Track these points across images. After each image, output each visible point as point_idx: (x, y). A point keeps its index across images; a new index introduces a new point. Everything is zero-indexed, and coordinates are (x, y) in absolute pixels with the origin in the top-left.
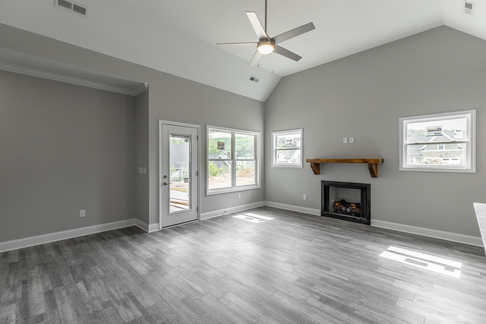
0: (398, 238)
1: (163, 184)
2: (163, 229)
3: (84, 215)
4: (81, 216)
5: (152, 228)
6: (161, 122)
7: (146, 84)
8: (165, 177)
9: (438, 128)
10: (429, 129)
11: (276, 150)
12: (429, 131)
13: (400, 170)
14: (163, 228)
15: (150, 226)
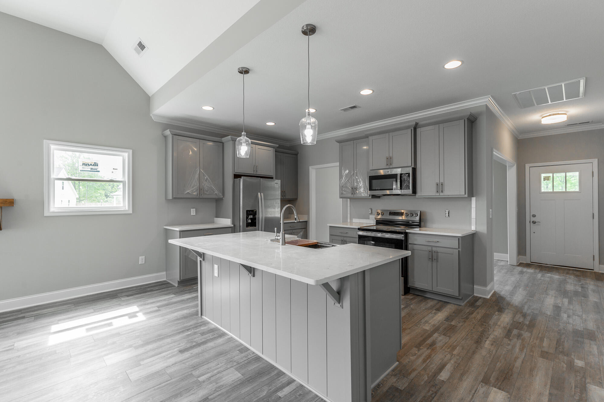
0: (52, 312)
9: (95, 163)
10: (84, 163)
12: (84, 165)
13: (45, 215)
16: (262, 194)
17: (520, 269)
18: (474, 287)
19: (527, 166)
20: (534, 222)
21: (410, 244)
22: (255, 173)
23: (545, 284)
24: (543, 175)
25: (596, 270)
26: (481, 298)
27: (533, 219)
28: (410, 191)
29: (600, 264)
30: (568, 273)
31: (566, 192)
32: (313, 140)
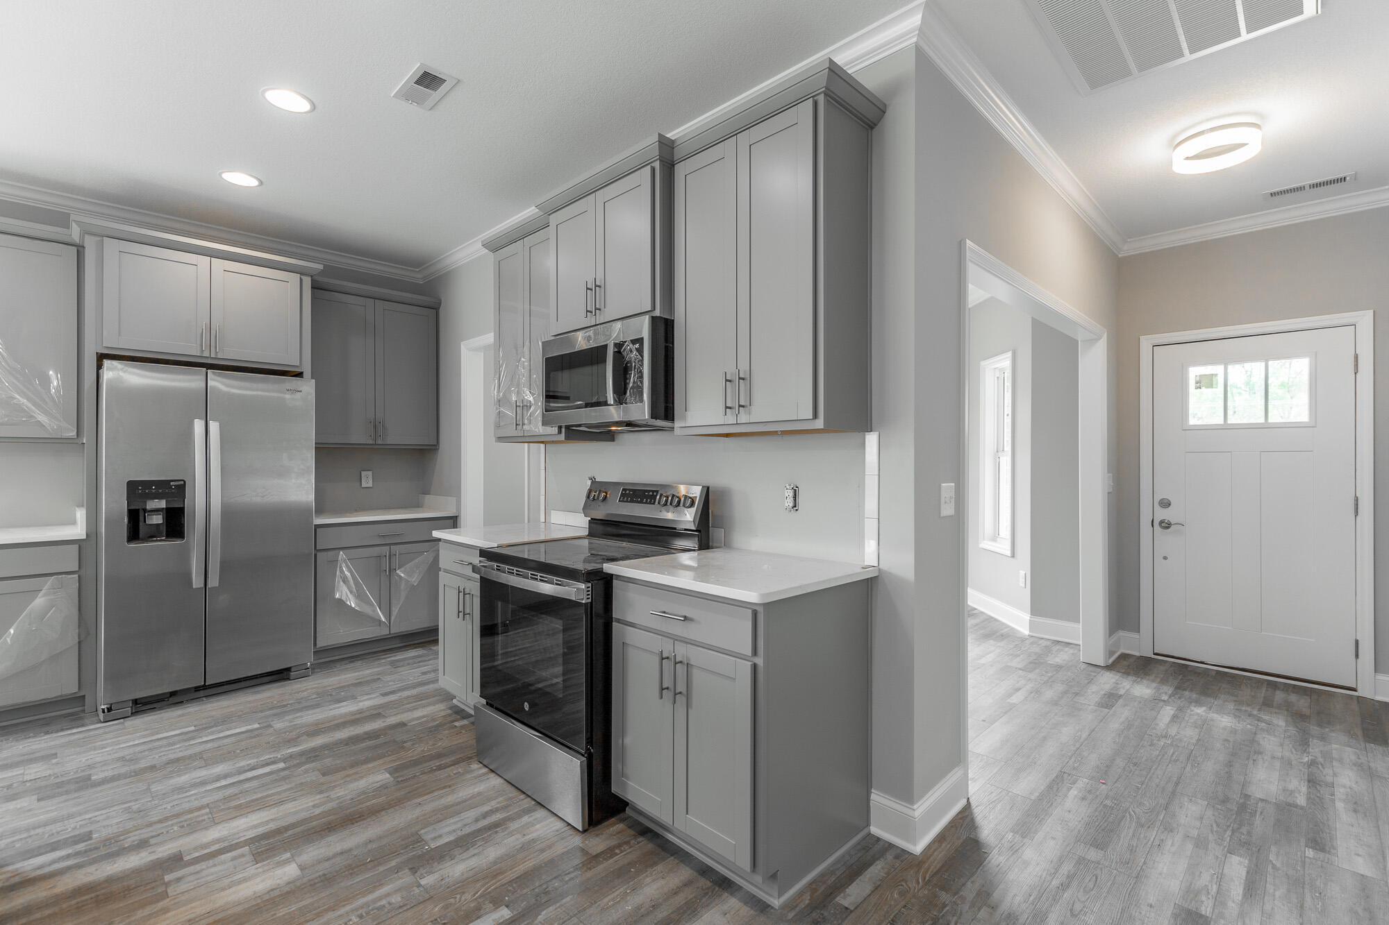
16: (214, 427)
17: (1108, 680)
18: (873, 796)
19: (1146, 343)
20: (1166, 525)
21: (618, 621)
22: (208, 355)
23: (1176, 761)
24: (1194, 372)
25: (1365, 691)
26: (891, 846)
27: (1161, 514)
28: (641, 410)
29: (1377, 670)
30: (1267, 704)
31: (1266, 427)
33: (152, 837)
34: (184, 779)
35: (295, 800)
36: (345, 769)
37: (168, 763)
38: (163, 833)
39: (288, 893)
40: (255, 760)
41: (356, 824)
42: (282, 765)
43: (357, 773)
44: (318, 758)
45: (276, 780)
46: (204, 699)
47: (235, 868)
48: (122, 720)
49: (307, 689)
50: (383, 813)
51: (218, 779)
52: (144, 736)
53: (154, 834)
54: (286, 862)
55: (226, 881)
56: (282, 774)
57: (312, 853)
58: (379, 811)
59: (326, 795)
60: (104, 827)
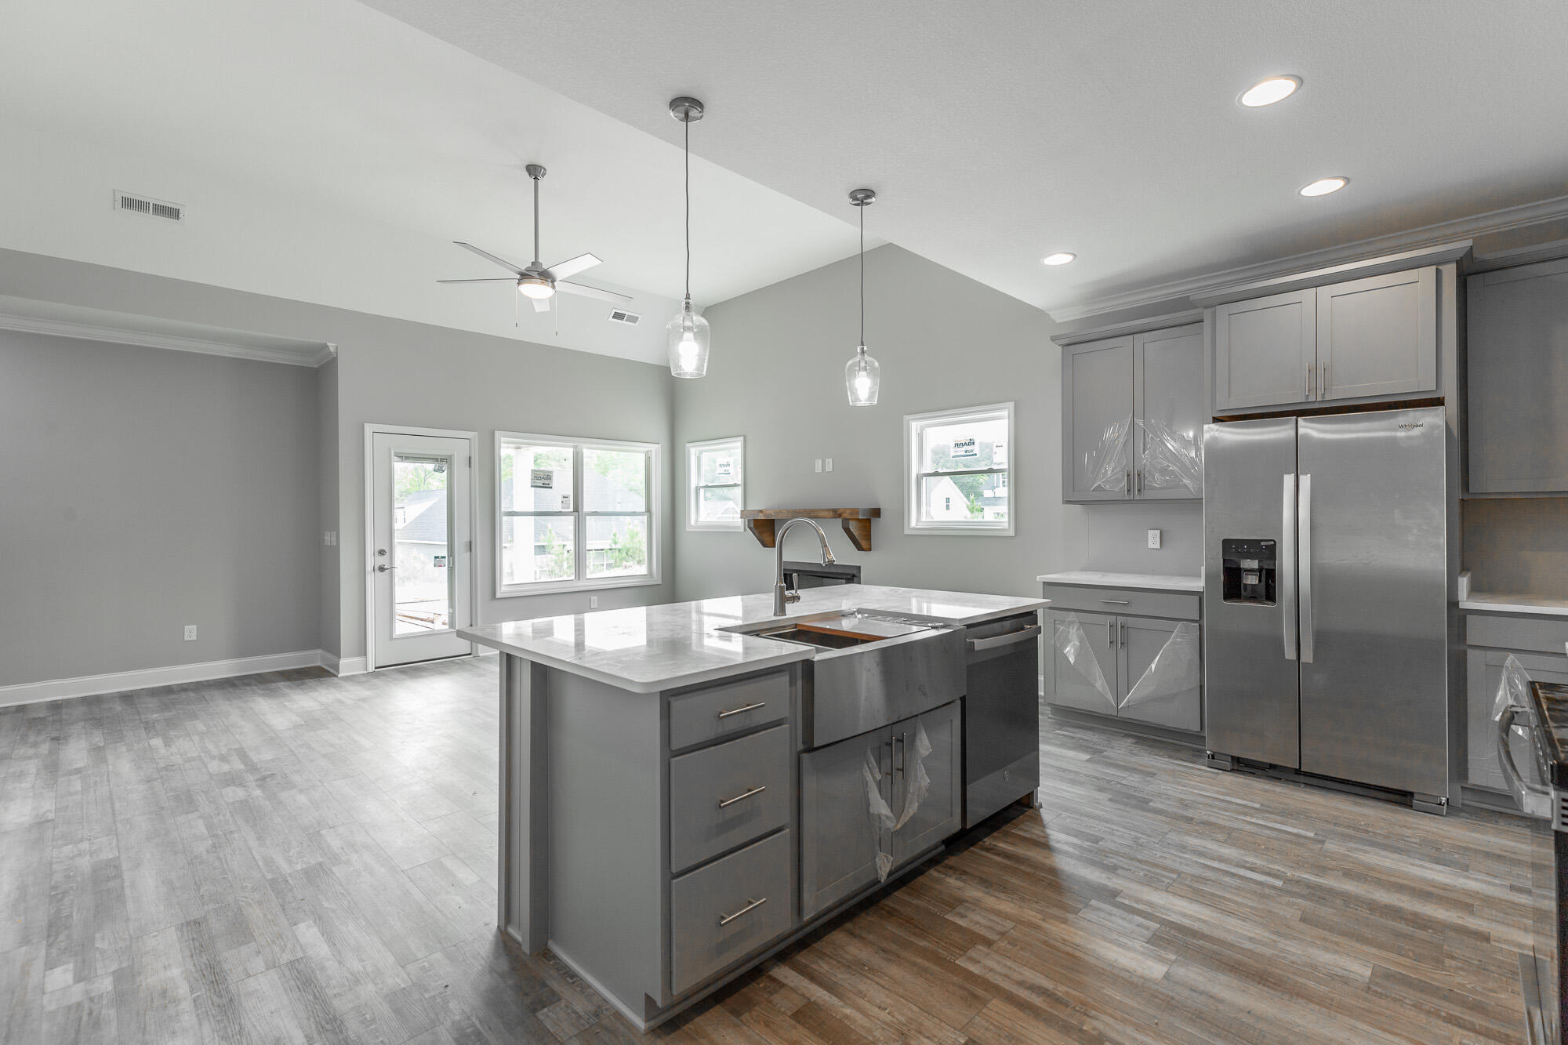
1: (376, 568)
2: (376, 670)
3: (194, 638)
4: (186, 638)
5: (348, 665)
6: (369, 429)
7: (332, 346)
8: (382, 552)
9: (970, 440)
10: (957, 441)
11: (697, 489)
12: (957, 445)
13: (905, 533)
14: (376, 668)
15: (342, 662)
16: (1305, 481)
22: (1315, 400)
32: (699, 368)
33: (1123, 868)
34: (1193, 841)
35: (1243, 920)
36: (1331, 930)
37: (1203, 823)
38: (1130, 870)
39: (1131, 983)
40: (1264, 864)
41: (1260, 986)
42: (1279, 883)
43: (1337, 944)
44: (1323, 901)
45: (1256, 892)
46: (1303, 785)
47: (1131, 932)
48: (1221, 771)
49: (1418, 829)
50: (1302, 1001)
51: (1221, 859)
52: (1218, 792)
53: (1127, 867)
54: (1161, 960)
55: (1114, 936)
56: (1267, 891)
57: (1193, 974)
58: (1298, 995)
59: (1274, 937)
60: (1112, 841)
